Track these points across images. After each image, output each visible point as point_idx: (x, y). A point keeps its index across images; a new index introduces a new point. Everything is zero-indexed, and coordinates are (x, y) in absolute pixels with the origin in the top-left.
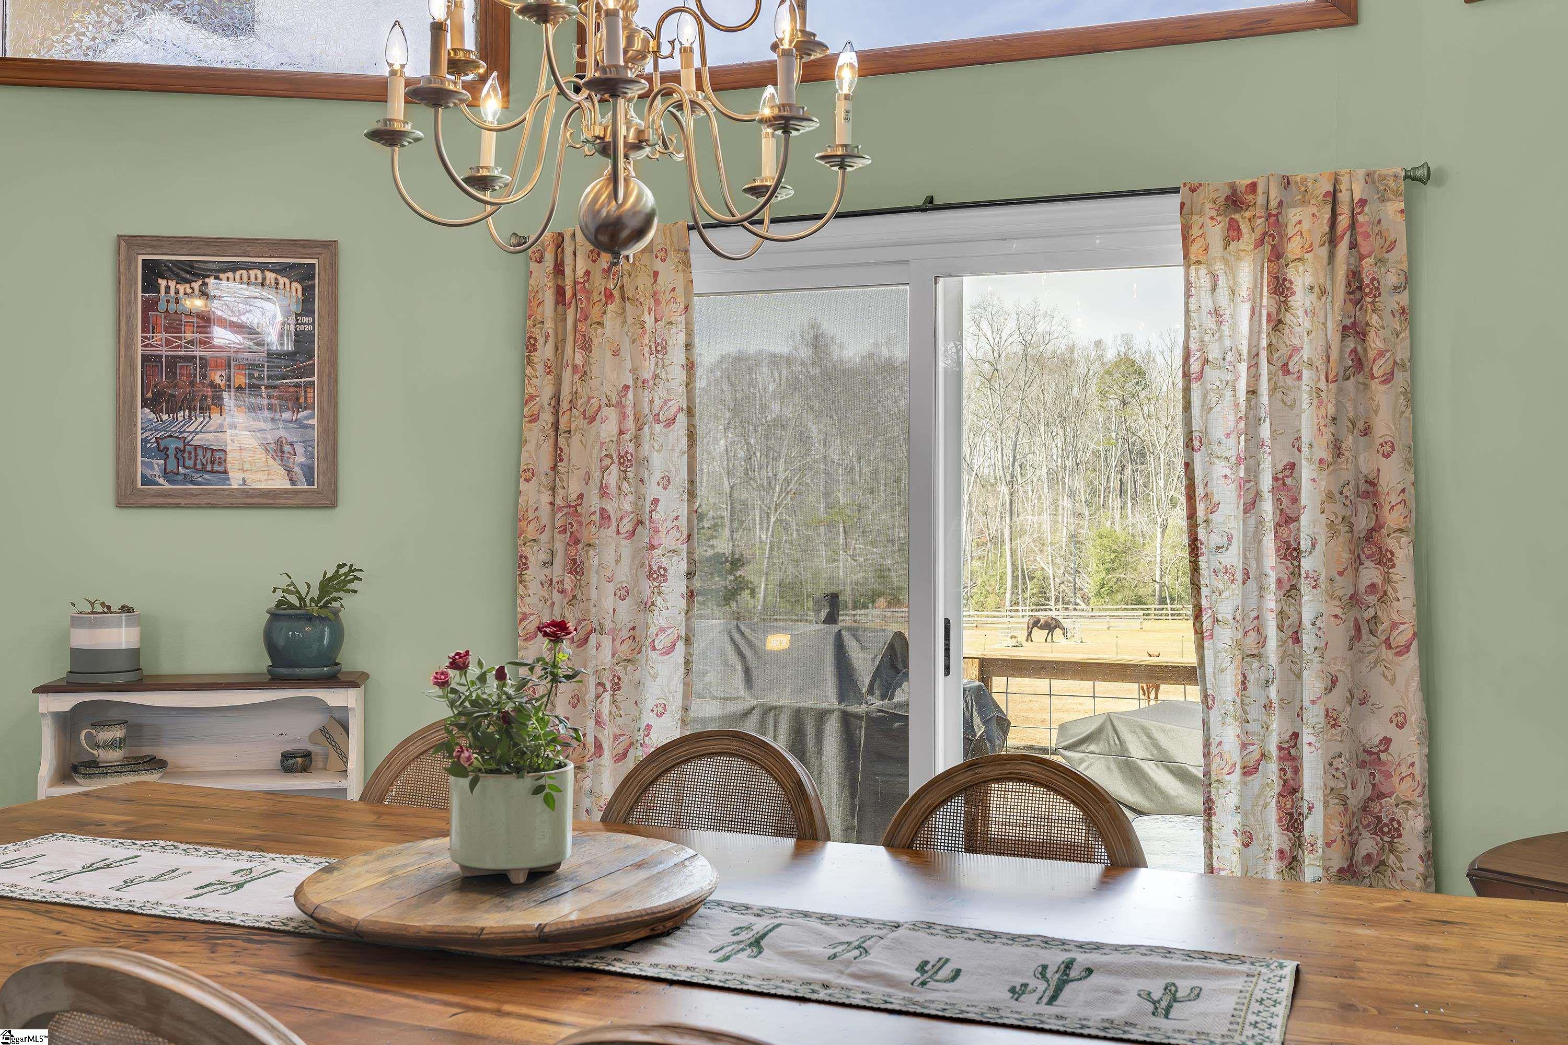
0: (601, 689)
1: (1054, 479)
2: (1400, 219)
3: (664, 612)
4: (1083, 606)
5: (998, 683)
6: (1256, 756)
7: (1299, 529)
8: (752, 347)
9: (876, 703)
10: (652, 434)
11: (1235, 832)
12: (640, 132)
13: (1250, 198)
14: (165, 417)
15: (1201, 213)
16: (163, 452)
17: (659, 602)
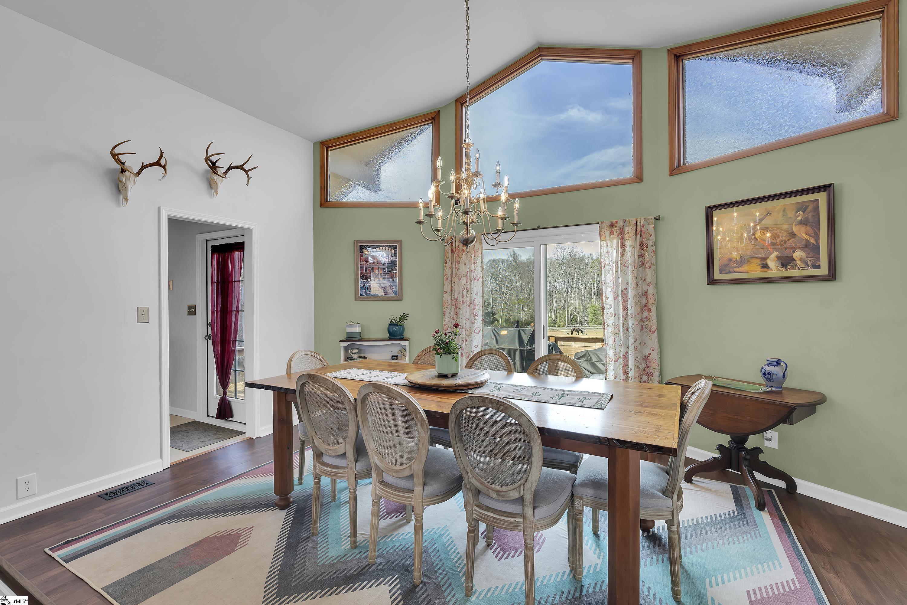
0: (463, 342)
1: (580, 291)
2: (653, 229)
3: (477, 324)
4: (587, 325)
5: (560, 343)
6: (618, 357)
7: (628, 304)
8: (496, 257)
9: (529, 347)
10: (474, 283)
11: (613, 375)
12: (472, 220)
13: (616, 225)
14: (365, 280)
15: (604, 228)
16: (364, 288)
17: (476, 321)
